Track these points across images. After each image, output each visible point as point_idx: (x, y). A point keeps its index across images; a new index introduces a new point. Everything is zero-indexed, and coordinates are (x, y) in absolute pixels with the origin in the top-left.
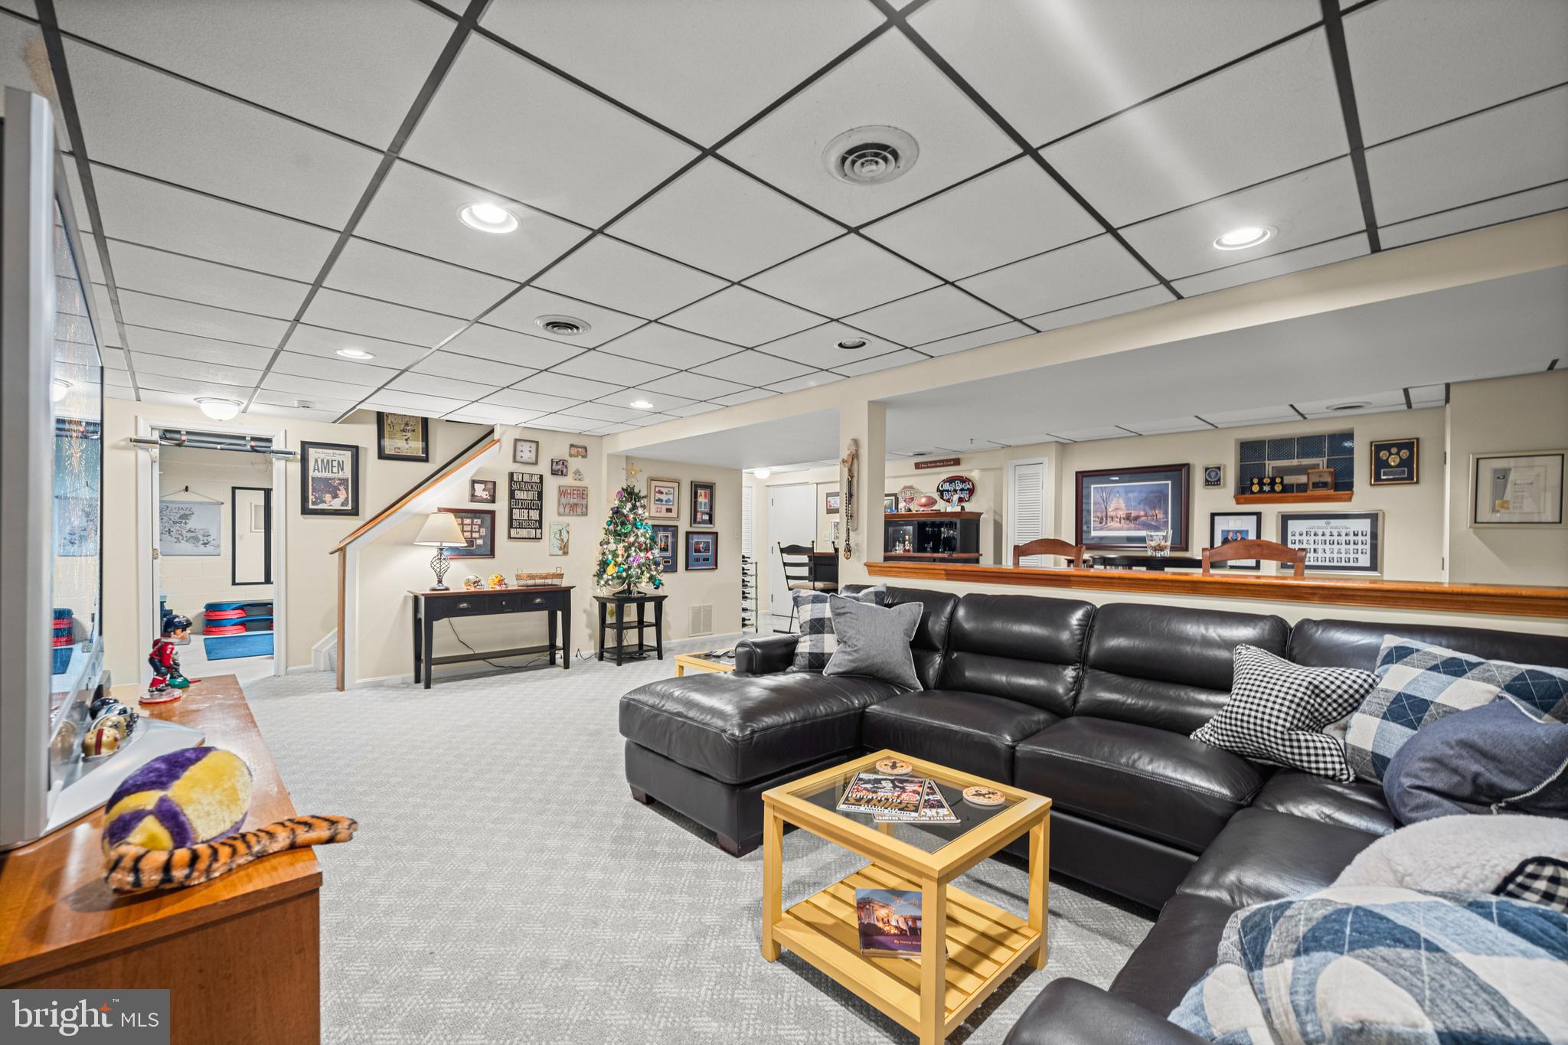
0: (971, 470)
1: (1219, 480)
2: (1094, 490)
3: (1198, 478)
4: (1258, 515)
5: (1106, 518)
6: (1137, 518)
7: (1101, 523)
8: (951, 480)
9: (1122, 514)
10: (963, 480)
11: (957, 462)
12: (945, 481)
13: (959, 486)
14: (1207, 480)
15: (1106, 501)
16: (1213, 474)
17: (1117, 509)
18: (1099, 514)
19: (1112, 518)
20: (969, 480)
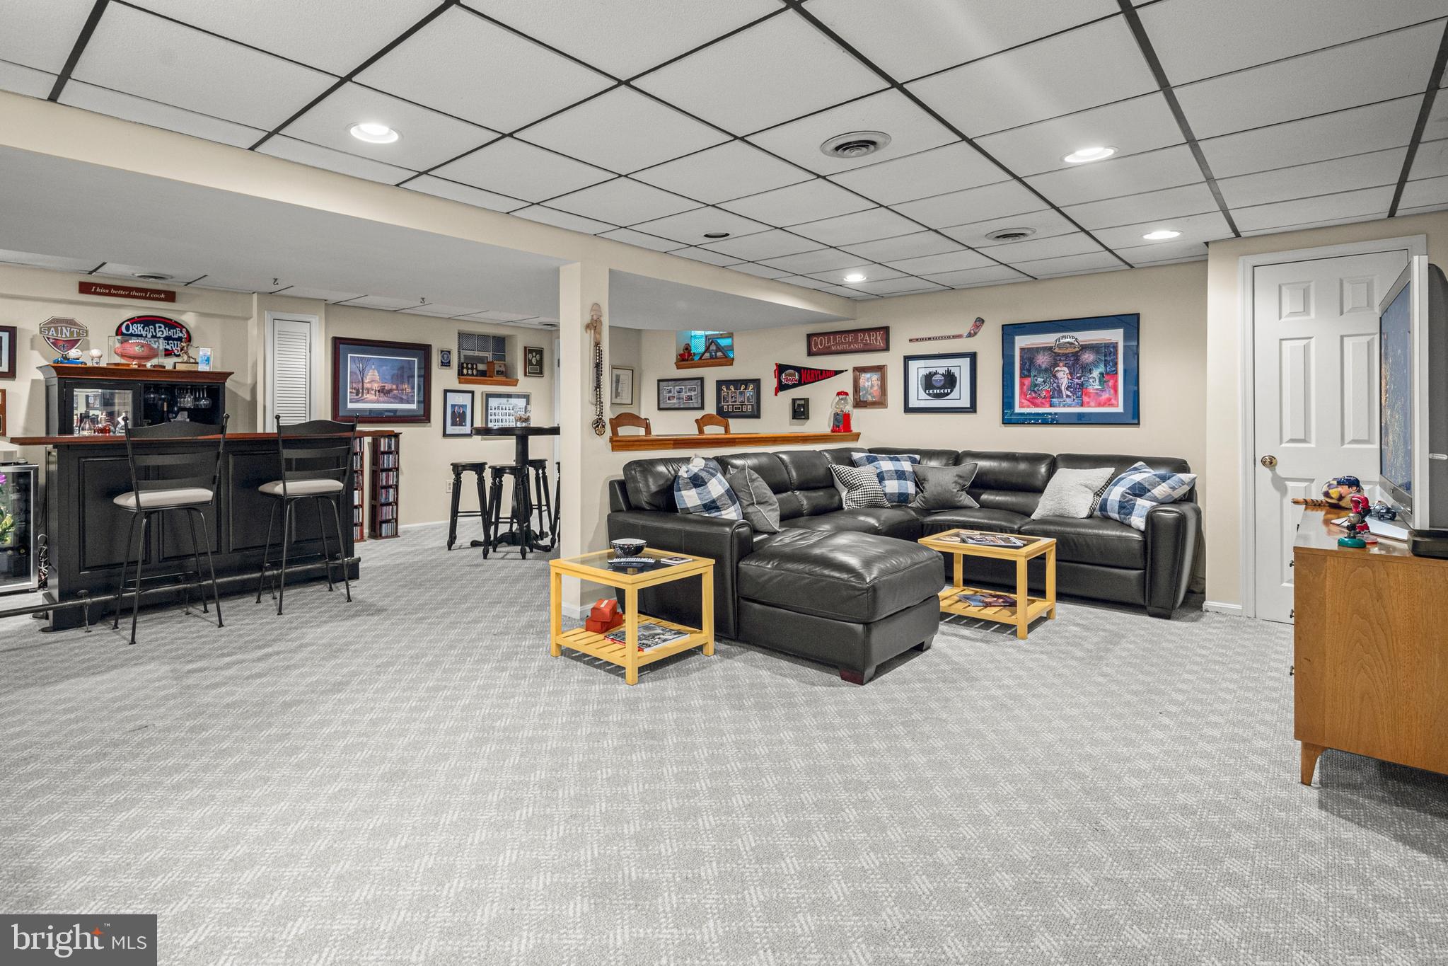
0: (184, 312)
1: (449, 362)
2: (352, 360)
3: (436, 359)
4: (472, 393)
5: (363, 389)
6: (391, 390)
7: (357, 395)
8: (147, 321)
9: (376, 386)
10: (171, 324)
11: (170, 297)
12: (133, 321)
13: (164, 332)
14: (442, 362)
15: (363, 372)
16: (445, 356)
17: (373, 381)
18: (355, 385)
19: (368, 390)
20: (181, 327)
